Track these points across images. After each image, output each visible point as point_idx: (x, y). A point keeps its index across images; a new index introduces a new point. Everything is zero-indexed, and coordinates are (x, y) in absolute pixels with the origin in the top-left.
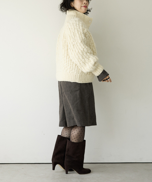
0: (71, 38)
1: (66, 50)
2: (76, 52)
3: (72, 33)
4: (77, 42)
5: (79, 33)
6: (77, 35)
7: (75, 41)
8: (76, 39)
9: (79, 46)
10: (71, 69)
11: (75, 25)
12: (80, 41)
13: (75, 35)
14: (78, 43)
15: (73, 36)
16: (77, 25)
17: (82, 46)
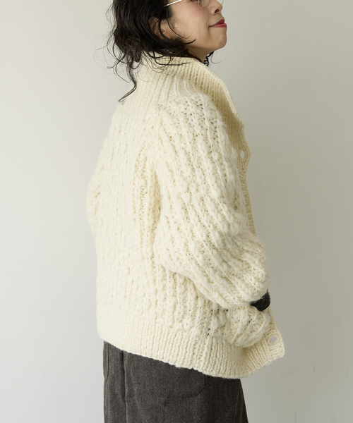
0: (176, 177)
1: (146, 227)
2: (193, 236)
3: (182, 155)
4: (202, 192)
5: (215, 157)
6: (206, 164)
7: (193, 190)
8: (199, 180)
9: (211, 213)
10: (176, 313)
11: (195, 121)
12: (215, 193)
13: (195, 164)
14: (207, 201)
15: (184, 168)
16: (207, 124)
17: (224, 212)
